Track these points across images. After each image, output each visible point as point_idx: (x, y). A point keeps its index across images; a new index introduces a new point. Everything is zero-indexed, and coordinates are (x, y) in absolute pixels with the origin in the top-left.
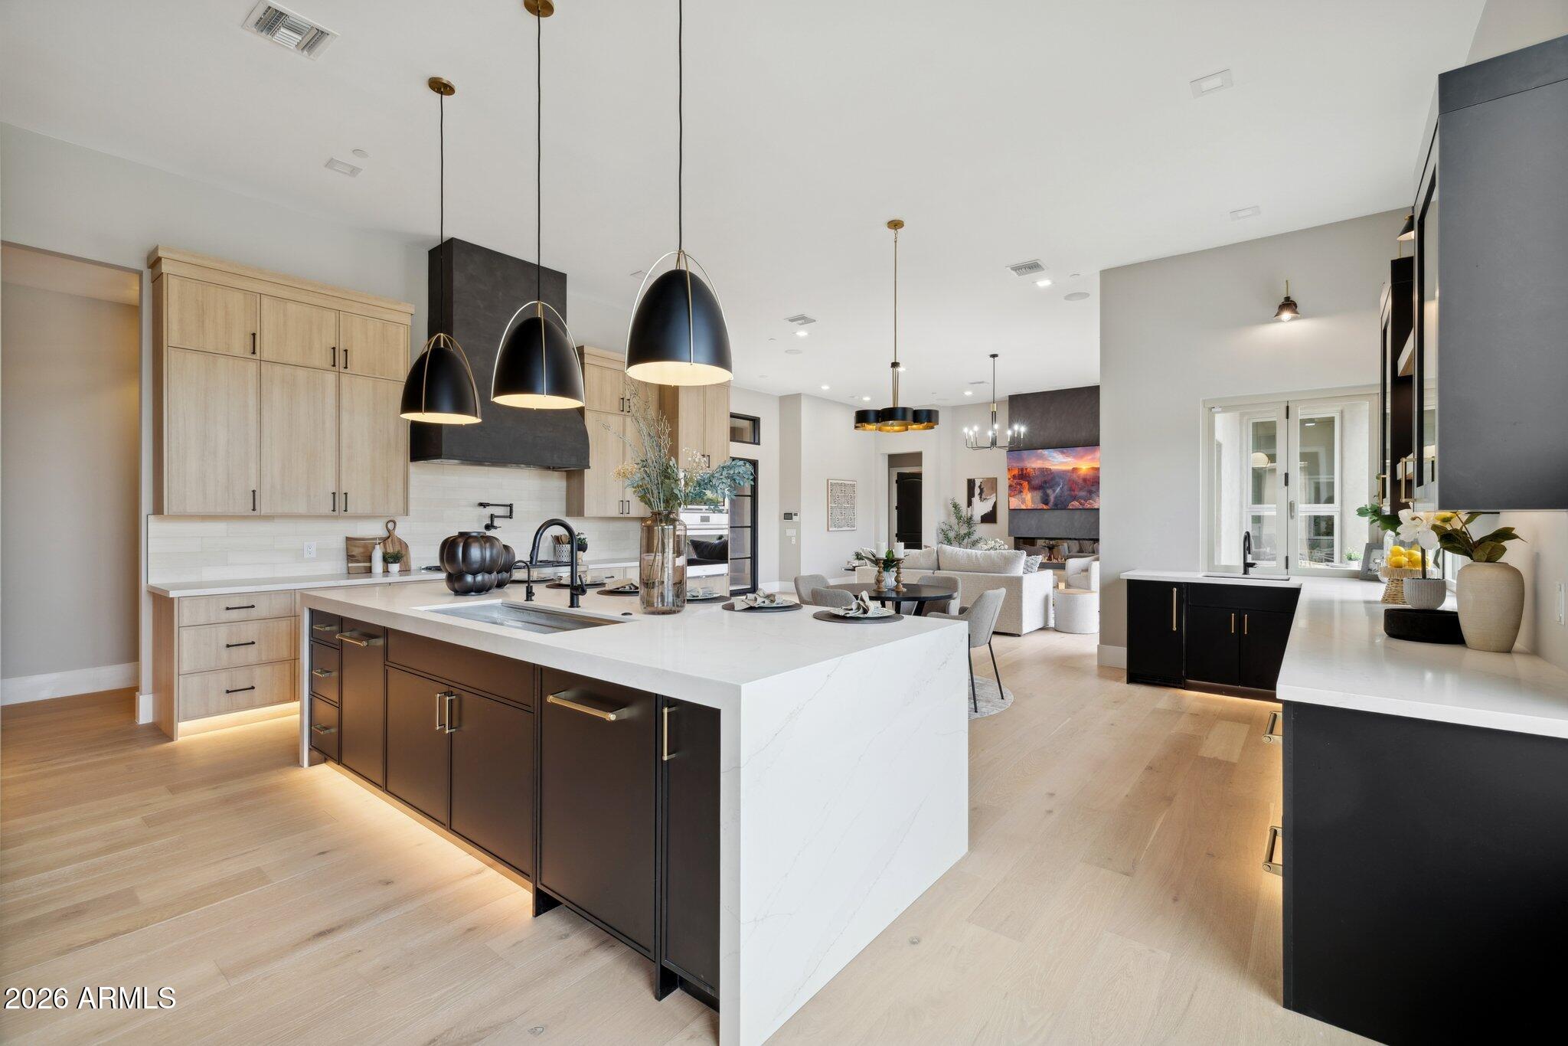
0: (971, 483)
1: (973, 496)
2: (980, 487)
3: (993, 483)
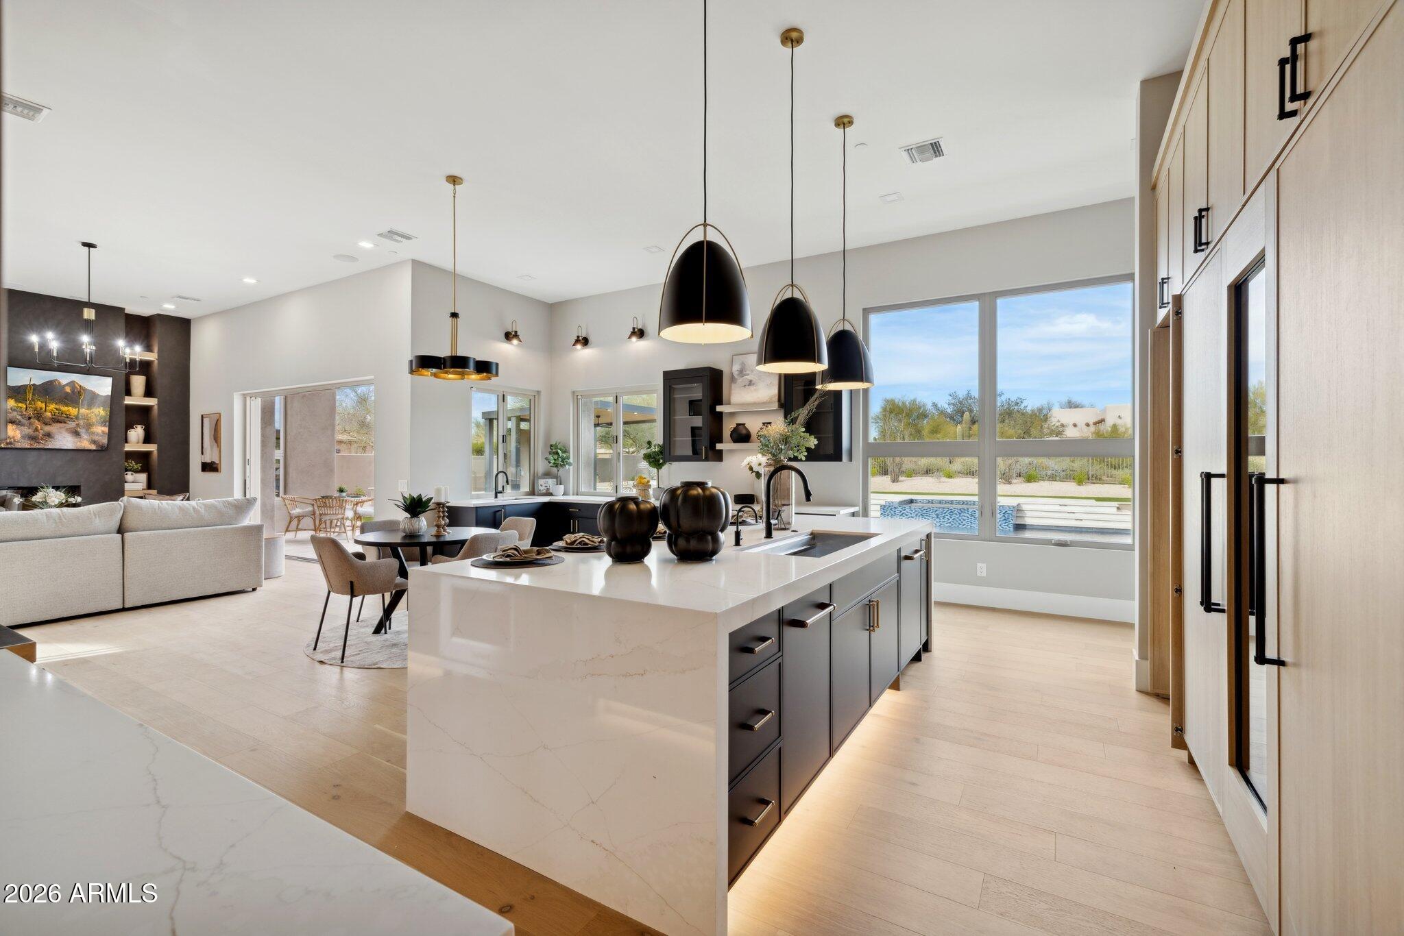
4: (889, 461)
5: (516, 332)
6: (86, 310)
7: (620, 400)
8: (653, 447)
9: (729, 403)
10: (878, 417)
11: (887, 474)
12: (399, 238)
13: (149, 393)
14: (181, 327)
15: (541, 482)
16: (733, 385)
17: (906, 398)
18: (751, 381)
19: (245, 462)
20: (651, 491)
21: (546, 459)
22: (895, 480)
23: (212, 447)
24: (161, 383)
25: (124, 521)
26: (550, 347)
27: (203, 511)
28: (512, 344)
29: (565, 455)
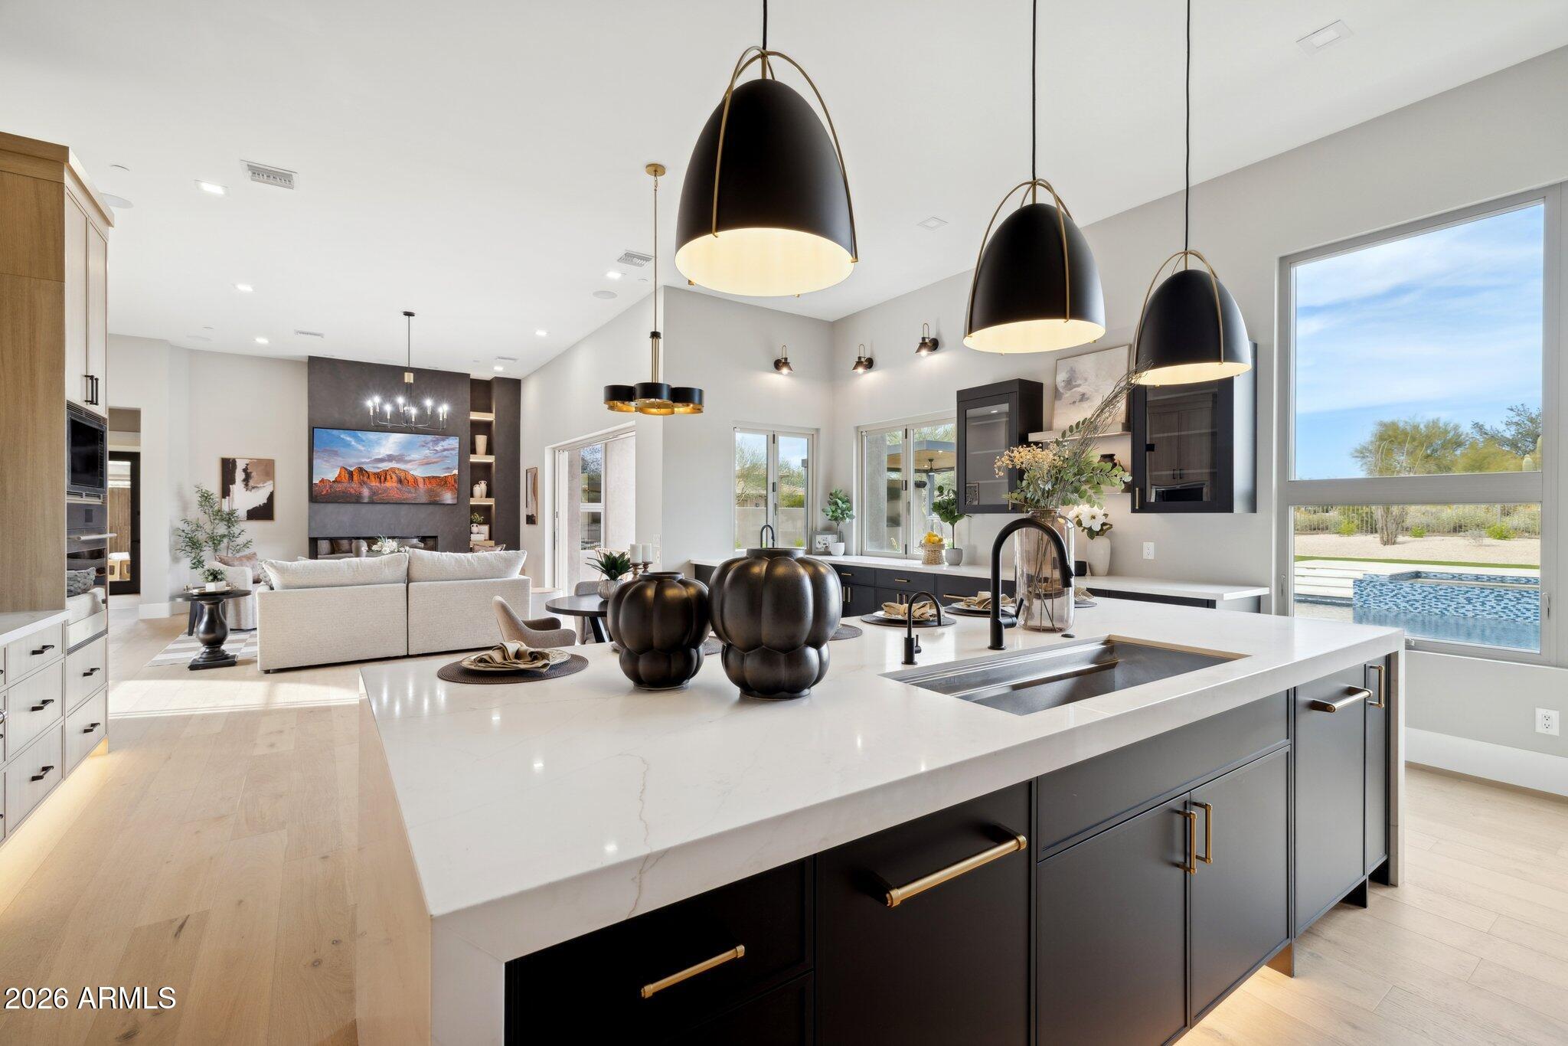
0: (228, 467)
1: (233, 482)
2: (245, 470)
3: (267, 468)
4: (1378, 512)
5: (786, 359)
6: (406, 374)
7: (911, 433)
8: (946, 493)
9: (1050, 429)
10: (1366, 449)
11: (1376, 532)
12: (639, 261)
13: (489, 451)
14: (514, 386)
15: (819, 538)
16: (1058, 403)
17: (1418, 420)
18: (1083, 395)
19: (555, 515)
20: (944, 552)
21: (823, 510)
22: (1389, 541)
23: (532, 500)
24: (498, 440)
25: (410, 572)
26: (831, 375)
27: (476, 564)
28: (781, 374)
29: (844, 506)
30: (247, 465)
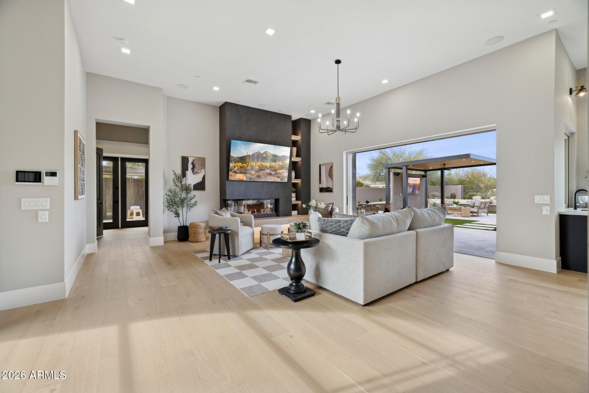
0: (185, 160)
1: (187, 170)
2: (192, 163)
3: (202, 161)
5: (582, 87)
13: (298, 155)
14: (308, 123)
19: (347, 187)
23: (327, 180)
30: (193, 160)
